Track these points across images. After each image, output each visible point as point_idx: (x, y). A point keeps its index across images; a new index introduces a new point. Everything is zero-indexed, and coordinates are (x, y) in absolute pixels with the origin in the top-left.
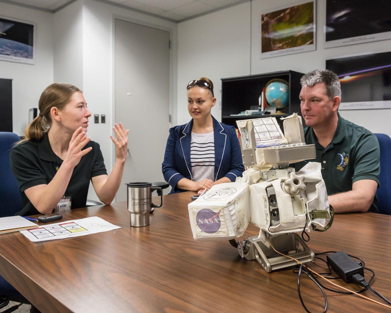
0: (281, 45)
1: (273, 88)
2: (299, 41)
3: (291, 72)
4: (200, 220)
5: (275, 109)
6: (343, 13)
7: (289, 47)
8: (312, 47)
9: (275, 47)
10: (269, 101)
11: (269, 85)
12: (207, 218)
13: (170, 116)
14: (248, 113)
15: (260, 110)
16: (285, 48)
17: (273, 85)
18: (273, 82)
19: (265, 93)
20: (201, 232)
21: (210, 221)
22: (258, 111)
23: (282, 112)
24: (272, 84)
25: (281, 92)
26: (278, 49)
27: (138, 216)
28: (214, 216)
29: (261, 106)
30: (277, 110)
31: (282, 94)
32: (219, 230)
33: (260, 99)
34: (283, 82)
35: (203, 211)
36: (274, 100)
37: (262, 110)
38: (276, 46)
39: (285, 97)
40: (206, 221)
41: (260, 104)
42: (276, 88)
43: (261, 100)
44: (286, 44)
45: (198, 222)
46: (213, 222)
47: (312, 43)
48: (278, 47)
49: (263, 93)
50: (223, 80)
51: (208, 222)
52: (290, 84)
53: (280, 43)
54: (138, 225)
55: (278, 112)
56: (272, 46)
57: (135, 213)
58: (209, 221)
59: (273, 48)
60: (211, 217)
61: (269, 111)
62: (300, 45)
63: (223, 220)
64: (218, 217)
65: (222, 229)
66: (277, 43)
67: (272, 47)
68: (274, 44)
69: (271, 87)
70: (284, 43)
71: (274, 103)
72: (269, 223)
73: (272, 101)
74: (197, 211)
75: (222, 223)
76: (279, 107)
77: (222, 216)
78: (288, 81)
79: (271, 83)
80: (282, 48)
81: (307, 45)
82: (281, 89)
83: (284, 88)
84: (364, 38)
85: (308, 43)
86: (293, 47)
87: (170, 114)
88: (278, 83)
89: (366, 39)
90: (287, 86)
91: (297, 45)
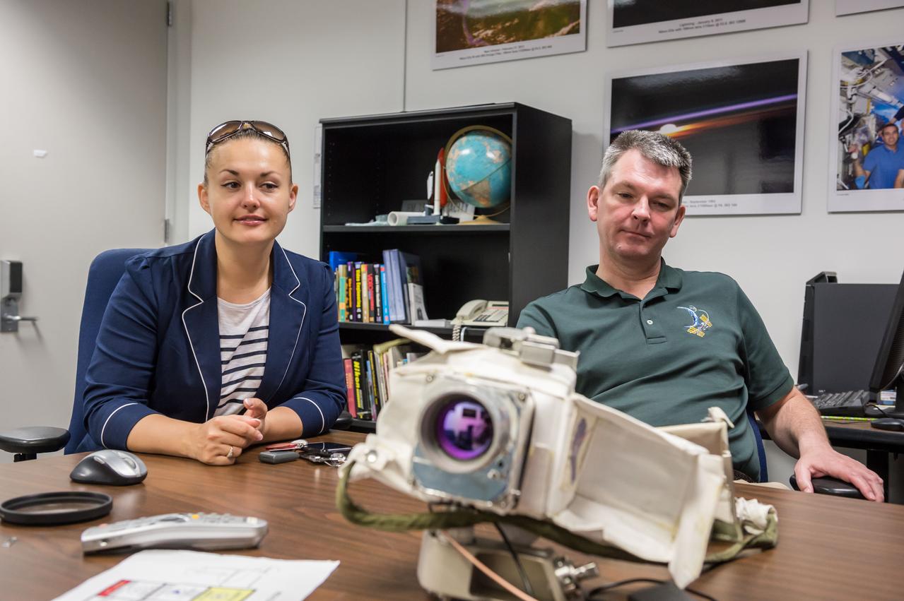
0: (489, 32)
1: (466, 152)
2: (541, 25)
3: (518, 106)
5: (471, 208)
7: (512, 39)
8: (576, 41)
9: (475, 37)
10: (455, 188)
11: (457, 143)
13: (167, 223)
14: (395, 220)
15: (431, 211)
16: (501, 42)
17: (468, 141)
18: (467, 134)
19: (443, 164)
22: (424, 214)
23: (492, 219)
24: (464, 140)
25: (491, 162)
26: (482, 43)
29: (432, 202)
30: (478, 212)
31: (494, 169)
33: (430, 179)
34: (497, 137)
36: (471, 184)
37: (437, 212)
38: (478, 36)
39: (500, 176)
41: (429, 196)
42: (476, 151)
43: (433, 185)
44: (504, 30)
47: (575, 30)
48: (483, 39)
49: (438, 165)
50: (325, 124)
52: (514, 141)
53: (488, 28)
55: (481, 217)
56: (466, 33)
59: (468, 42)
61: (453, 215)
62: (542, 36)
66: (478, 26)
67: (464, 38)
68: (472, 30)
69: (461, 148)
70: (500, 27)
71: (469, 193)
73: (464, 187)
76: (483, 204)
78: (509, 134)
79: (461, 136)
80: (492, 41)
81: (563, 35)
82: (490, 155)
83: (498, 153)
84: (717, 20)
85: (565, 30)
86: (524, 39)
87: (167, 218)
88: (480, 138)
89: (722, 24)
90: (507, 147)
91: (536, 35)
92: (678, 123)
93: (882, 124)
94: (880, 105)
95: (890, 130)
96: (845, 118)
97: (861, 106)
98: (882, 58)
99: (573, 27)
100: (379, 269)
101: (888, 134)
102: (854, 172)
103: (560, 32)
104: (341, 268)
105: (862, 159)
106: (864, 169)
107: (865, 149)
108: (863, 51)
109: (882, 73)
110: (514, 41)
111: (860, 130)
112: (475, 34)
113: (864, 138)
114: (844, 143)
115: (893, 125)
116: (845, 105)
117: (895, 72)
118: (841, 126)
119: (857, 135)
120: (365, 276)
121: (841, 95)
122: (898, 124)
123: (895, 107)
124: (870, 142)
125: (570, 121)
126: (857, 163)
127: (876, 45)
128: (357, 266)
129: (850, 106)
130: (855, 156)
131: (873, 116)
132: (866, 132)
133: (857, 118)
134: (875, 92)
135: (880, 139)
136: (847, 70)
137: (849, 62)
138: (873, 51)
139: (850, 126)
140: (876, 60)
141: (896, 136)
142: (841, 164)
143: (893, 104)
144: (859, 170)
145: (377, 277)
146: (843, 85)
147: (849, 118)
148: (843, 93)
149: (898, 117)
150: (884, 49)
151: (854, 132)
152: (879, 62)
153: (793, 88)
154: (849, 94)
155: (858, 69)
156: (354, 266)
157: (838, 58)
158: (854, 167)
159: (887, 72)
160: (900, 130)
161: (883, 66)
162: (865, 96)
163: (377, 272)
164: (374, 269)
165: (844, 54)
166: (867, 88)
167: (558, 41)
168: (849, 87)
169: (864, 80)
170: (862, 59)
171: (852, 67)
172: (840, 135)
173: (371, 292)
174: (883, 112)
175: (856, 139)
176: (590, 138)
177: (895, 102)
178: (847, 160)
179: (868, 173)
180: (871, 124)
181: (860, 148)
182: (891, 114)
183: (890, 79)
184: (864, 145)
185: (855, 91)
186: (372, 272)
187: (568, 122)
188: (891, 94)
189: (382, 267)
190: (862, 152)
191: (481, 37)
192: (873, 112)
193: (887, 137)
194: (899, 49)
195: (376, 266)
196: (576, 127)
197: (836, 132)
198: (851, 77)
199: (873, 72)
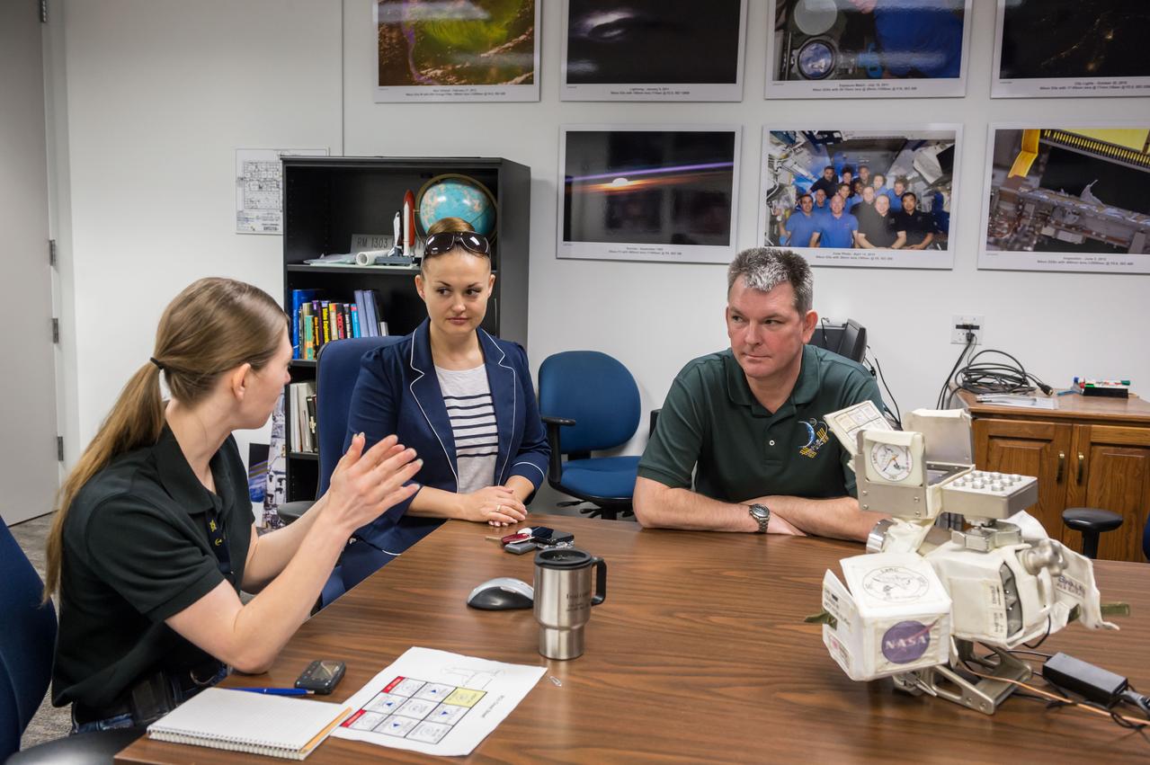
0: (439, 72)
1: (443, 199)
2: (492, 71)
3: (503, 162)
4: (888, 643)
6: (612, 17)
7: (463, 82)
8: (529, 91)
9: (422, 75)
11: (433, 189)
12: (905, 637)
14: (363, 260)
15: (400, 252)
16: (452, 84)
18: (442, 181)
19: (415, 206)
20: (887, 664)
21: (910, 640)
22: (391, 254)
24: (442, 187)
25: (469, 209)
26: (430, 81)
27: (564, 635)
28: (921, 633)
32: (924, 655)
33: (397, 221)
35: (901, 626)
37: (406, 253)
38: (427, 74)
40: (902, 643)
41: (396, 236)
42: (453, 199)
43: (400, 224)
44: (454, 72)
45: (884, 645)
46: (914, 643)
47: (529, 81)
48: (431, 78)
49: (406, 208)
50: (285, 161)
51: (904, 645)
53: (436, 67)
54: (564, 656)
56: (413, 70)
57: (560, 628)
58: (907, 643)
59: (415, 79)
60: (913, 634)
62: (494, 82)
63: (936, 637)
64: (927, 633)
65: (931, 652)
66: (427, 65)
67: (411, 75)
68: (419, 67)
69: (440, 194)
70: (450, 68)
72: (1005, 629)
74: (887, 627)
75: (931, 642)
77: (935, 629)
80: (442, 81)
81: (516, 84)
82: (467, 202)
83: (477, 202)
84: (664, 89)
85: (519, 79)
86: (477, 83)
87: (51, 239)
88: (460, 186)
89: (668, 93)
90: (484, 196)
91: (489, 81)
92: (630, 178)
93: (801, 194)
94: (800, 178)
95: (807, 199)
96: (772, 187)
97: (785, 178)
98: (801, 140)
99: (527, 78)
100: (350, 308)
101: (805, 202)
102: (778, 231)
103: (514, 81)
104: (306, 306)
105: (785, 221)
106: (786, 230)
107: (788, 213)
108: (787, 132)
109: (801, 152)
110: (465, 84)
111: (783, 197)
112: (424, 72)
113: (787, 204)
114: (771, 207)
115: (809, 195)
116: (772, 176)
117: (812, 153)
118: (769, 192)
119: (781, 201)
120: (333, 315)
121: (769, 166)
122: (813, 195)
123: (811, 181)
124: (791, 208)
125: (529, 168)
126: (780, 224)
127: (798, 129)
128: (324, 304)
129: (776, 176)
130: (779, 219)
131: (793, 187)
132: (788, 199)
133: (782, 187)
134: (796, 167)
135: (799, 206)
136: (774, 146)
137: (776, 140)
138: (795, 133)
139: (774, 194)
140: (797, 140)
141: (811, 205)
142: (768, 224)
143: (809, 178)
144: (783, 231)
145: (347, 317)
146: (771, 158)
147: (775, 186)
148: (771, 165)
149: (814, 189)
150: (803, 132)
151: (779, 199)
152: (799, 143)
153: (730, 157)
154: (776, 166)
155: (783, 146)
156: (320, 305)
157: (767, 135)
158: (778, 228)
159: (805, 152)
160: (814, 200)
161: (802, 146)
162: (788, 170)
163: (347, 311)
164: (343, 308)
165: (771, 132)
166: (789, 163)
167: (511, 89)
168: (776, 161)
169: (787, 156)
170: (787, 138)
171: (778, 144)
172: (768, 200)
173: (341, 331)
174: (802, 184)
175: (781, 205)
176: (544, 183)
177: (811, 176)
178: (773, 222)
179: (789, 233)
180: (792, 193)
181: (783, 213)
182: (808, 186)
183: (807, 158)
184: (787, 210)
185: (780, 165)
186: (341, 311)
187: (527, 169)
188: (808, 170)
189: (352, 305)
190: (785, 216)
191: (429, 76)
192: (793, 184)
193: (804, 205)
194: (815, 134)
195: (346, 305)
196: (534, 175)
197: (764, 197)
198: (778, 152)
199: (795, 150)
